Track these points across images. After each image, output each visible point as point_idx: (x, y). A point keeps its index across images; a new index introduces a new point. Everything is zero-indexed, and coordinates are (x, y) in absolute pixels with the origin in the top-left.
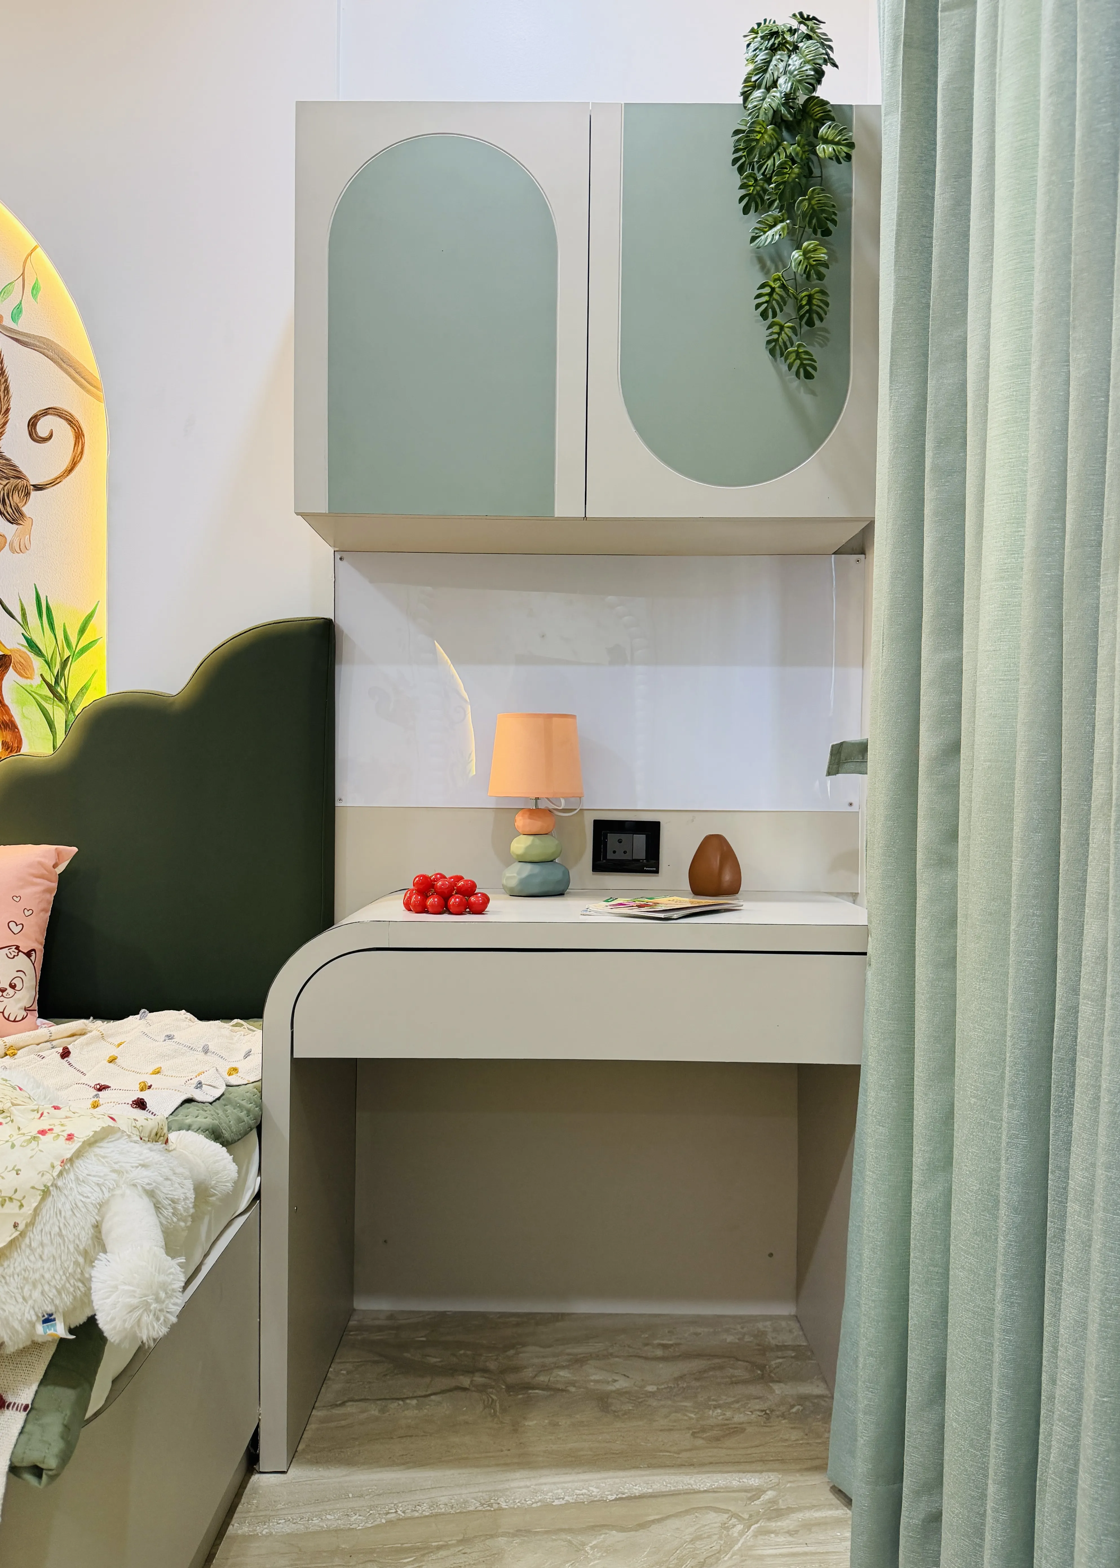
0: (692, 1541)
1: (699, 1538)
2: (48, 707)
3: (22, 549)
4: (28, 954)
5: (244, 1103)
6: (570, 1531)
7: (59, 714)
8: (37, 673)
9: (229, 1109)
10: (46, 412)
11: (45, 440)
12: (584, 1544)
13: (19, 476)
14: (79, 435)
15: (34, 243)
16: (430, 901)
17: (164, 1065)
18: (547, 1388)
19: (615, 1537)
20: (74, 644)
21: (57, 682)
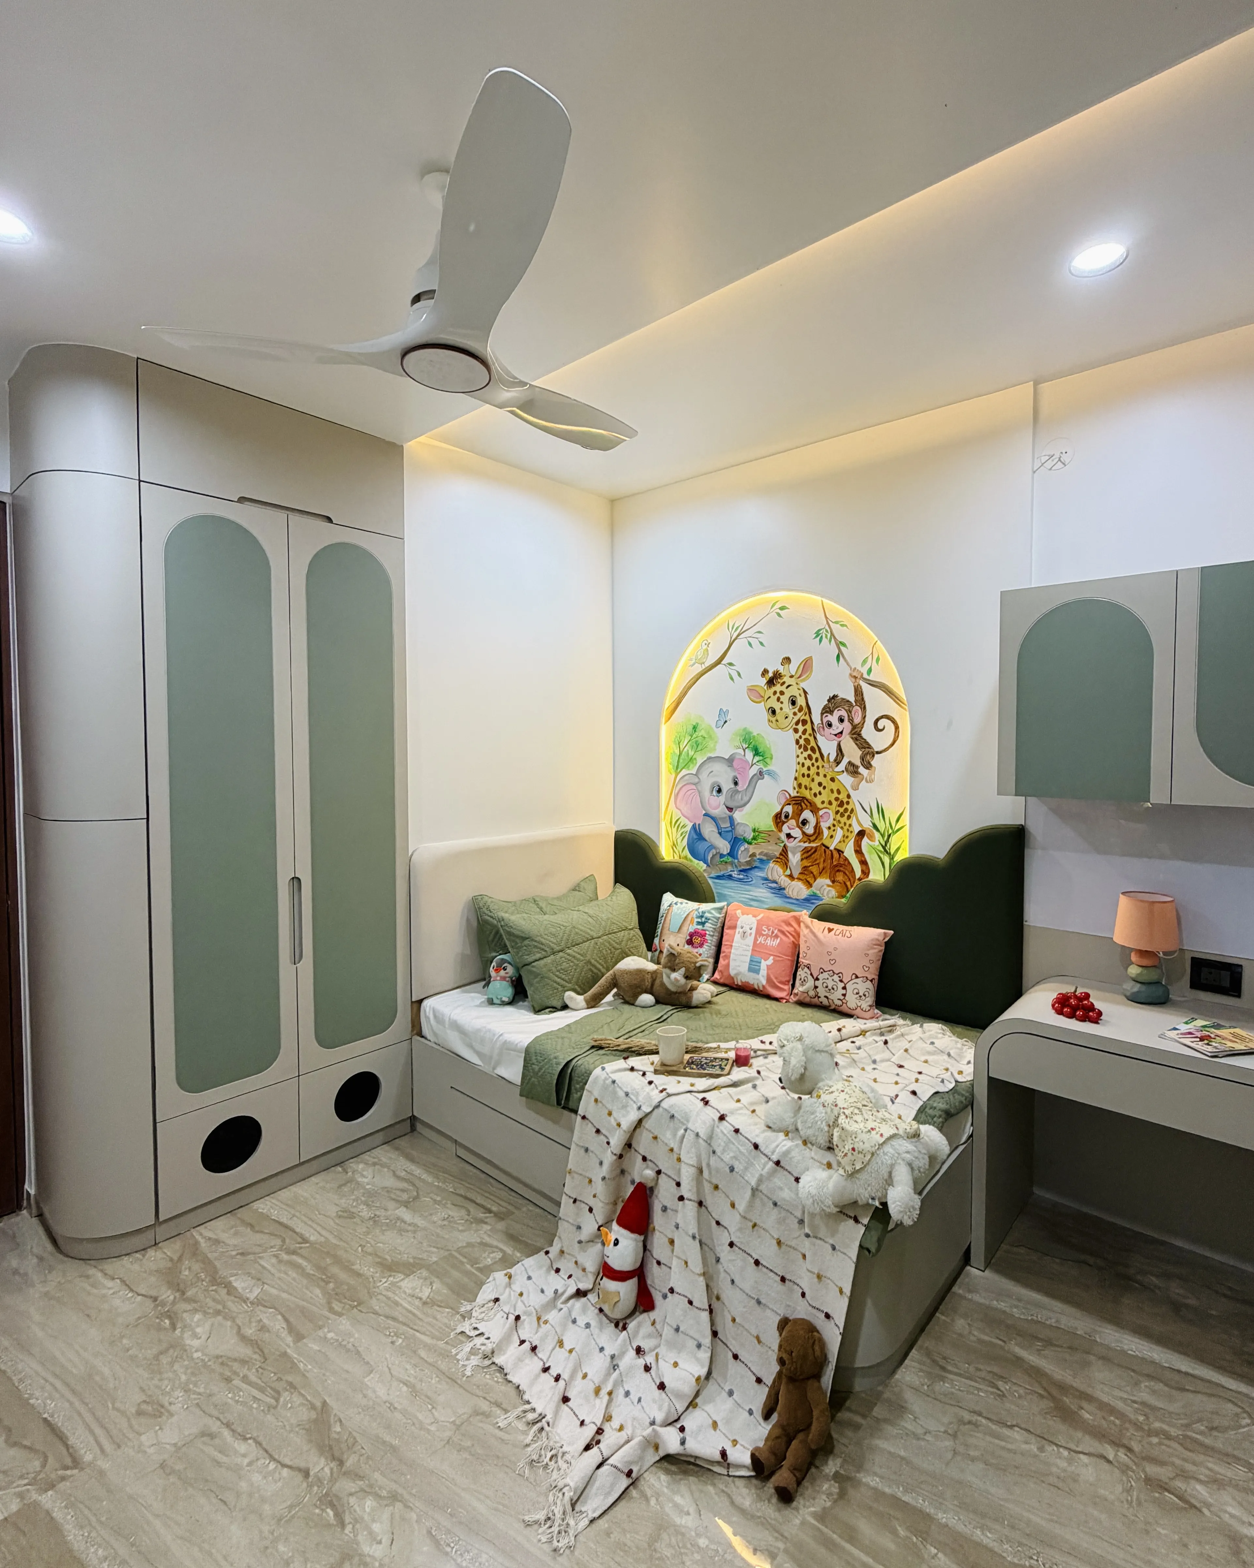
0: (1212, 1413)
1: (1217, 1413)
2: (882, 856)
3: (871, 781)
4: (871, 981)
5: (964, 1093)
6: (1133, 1371)
7: (886, 860)
8: (877, 839)
9: (956, 1096)
10: (882, 717)
11: (881, 730)
12: (1141, 1382)
13: (870, 747)
14: (897, 728)
15: (876, 639)
16: (1065, 1010)
17: (930, 1058)
18: (1141, 1284)
19: (1159, 1386)
20: (893, 826)
21: (886, 845)
